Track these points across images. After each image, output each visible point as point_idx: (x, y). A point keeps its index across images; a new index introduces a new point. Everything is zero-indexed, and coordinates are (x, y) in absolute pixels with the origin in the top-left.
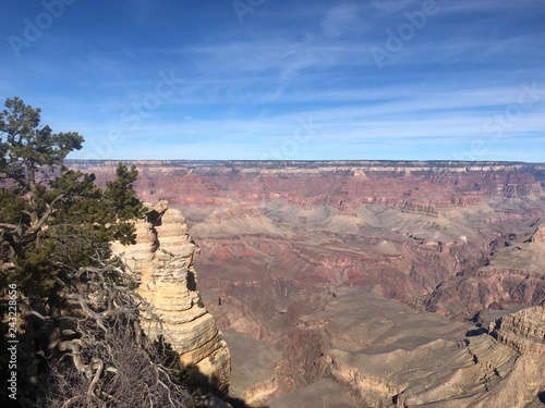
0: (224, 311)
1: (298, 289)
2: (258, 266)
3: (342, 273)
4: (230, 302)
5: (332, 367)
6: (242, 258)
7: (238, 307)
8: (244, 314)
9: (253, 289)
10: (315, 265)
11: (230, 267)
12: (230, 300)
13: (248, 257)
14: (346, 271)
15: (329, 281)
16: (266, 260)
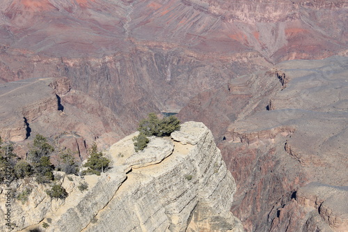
0: (71, 119)
1: (192, 68)
2: (107, 26)
3: (274, 32)
4: (76, 102)
5: (318, 219)
6: (70, 10)
7: (92, 111)
8: (106, 124)
9: (104, 71)
10: (224, 18)
11: (51, 30)
12: (75, 98)
13: (83, 7)
14: (282, 27)
15: (252, 49)
16: (119, 13)
